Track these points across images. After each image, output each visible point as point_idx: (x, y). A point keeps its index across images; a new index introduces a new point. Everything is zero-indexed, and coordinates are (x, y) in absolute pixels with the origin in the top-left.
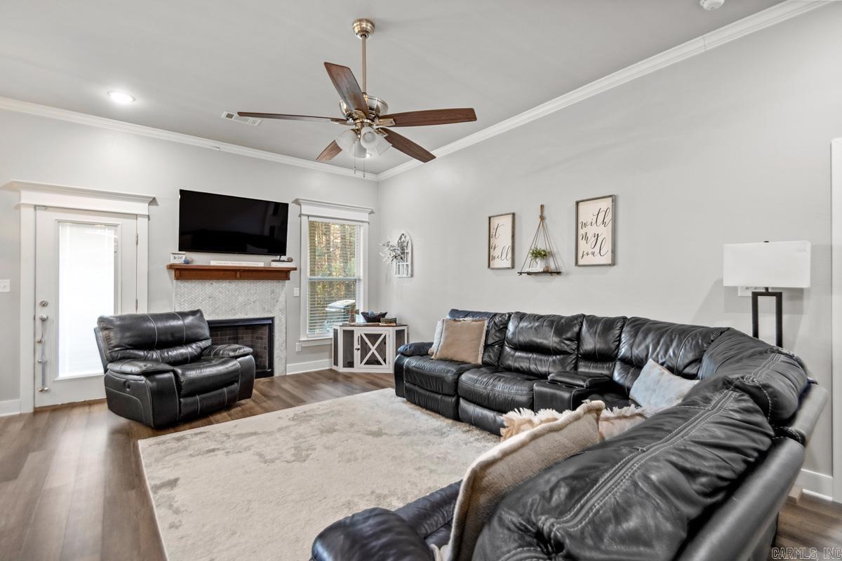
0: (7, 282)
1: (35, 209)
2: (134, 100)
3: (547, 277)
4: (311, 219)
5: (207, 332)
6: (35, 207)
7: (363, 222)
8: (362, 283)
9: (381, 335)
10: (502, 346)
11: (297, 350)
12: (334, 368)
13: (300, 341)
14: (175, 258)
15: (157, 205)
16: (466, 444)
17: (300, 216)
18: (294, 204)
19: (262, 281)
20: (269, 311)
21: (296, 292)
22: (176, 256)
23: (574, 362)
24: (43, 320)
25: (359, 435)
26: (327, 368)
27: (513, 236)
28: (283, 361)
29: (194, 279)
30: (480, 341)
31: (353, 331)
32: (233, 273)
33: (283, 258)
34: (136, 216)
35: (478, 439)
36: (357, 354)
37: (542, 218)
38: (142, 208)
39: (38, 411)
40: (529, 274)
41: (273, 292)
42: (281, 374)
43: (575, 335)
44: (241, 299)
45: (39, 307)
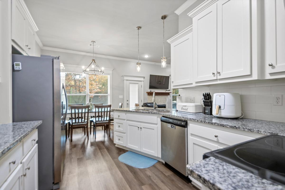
0: (122, 96)
6: (126, 80)
15: (145, 78)
20: (165, 103)
21: (170, 98)
22: (149, 90)
24: (128, 104)
32: (159, 94)
33: (167, 90)
34: (141, 81)
38: (142, 79)
45: (127, 101)
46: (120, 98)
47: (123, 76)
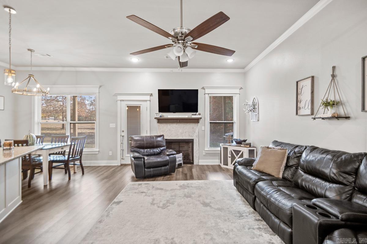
0: (114, 124)
1: (121, 101)
2: (139, 60)
3: (335, 121)
4: (210, 95)
5: (165, 144)
6: (121, 100)
7: (236, 94)
8: (236, 124)
9: (241, 151)
10: (297, 168)
11: (204, 154)
12: (220, 164)
13: (205, 150)
14: (157, 115)
15: (153, 96)
16: (249, 229)
17: (205, 94)
18: (202, 89)
19: (188, 124)
20: (191, 136)
21: (203, 128)
22: (157, 114)
23: (350, 192)
24: (123, 136)
25: (198, 203)
26: (218, 164)
27: (312, 92)
28: (198, 158)
29: (164, 123)
30: (282, 163)
31: (227, 148)
32: (177, 120)
33: (197, 113)
34: (146, 101)
35: (260, 228)
36: (229, 160)
37: (333, 76)
38: (148, 98)
39: (122, 165)
40: (323, 119)
41: (193, 128)
42: (197, 164)
43: (354, 170)
44: (180, 131)
45: (122, 132)
46: (111, 127)
47: (116, 95)
